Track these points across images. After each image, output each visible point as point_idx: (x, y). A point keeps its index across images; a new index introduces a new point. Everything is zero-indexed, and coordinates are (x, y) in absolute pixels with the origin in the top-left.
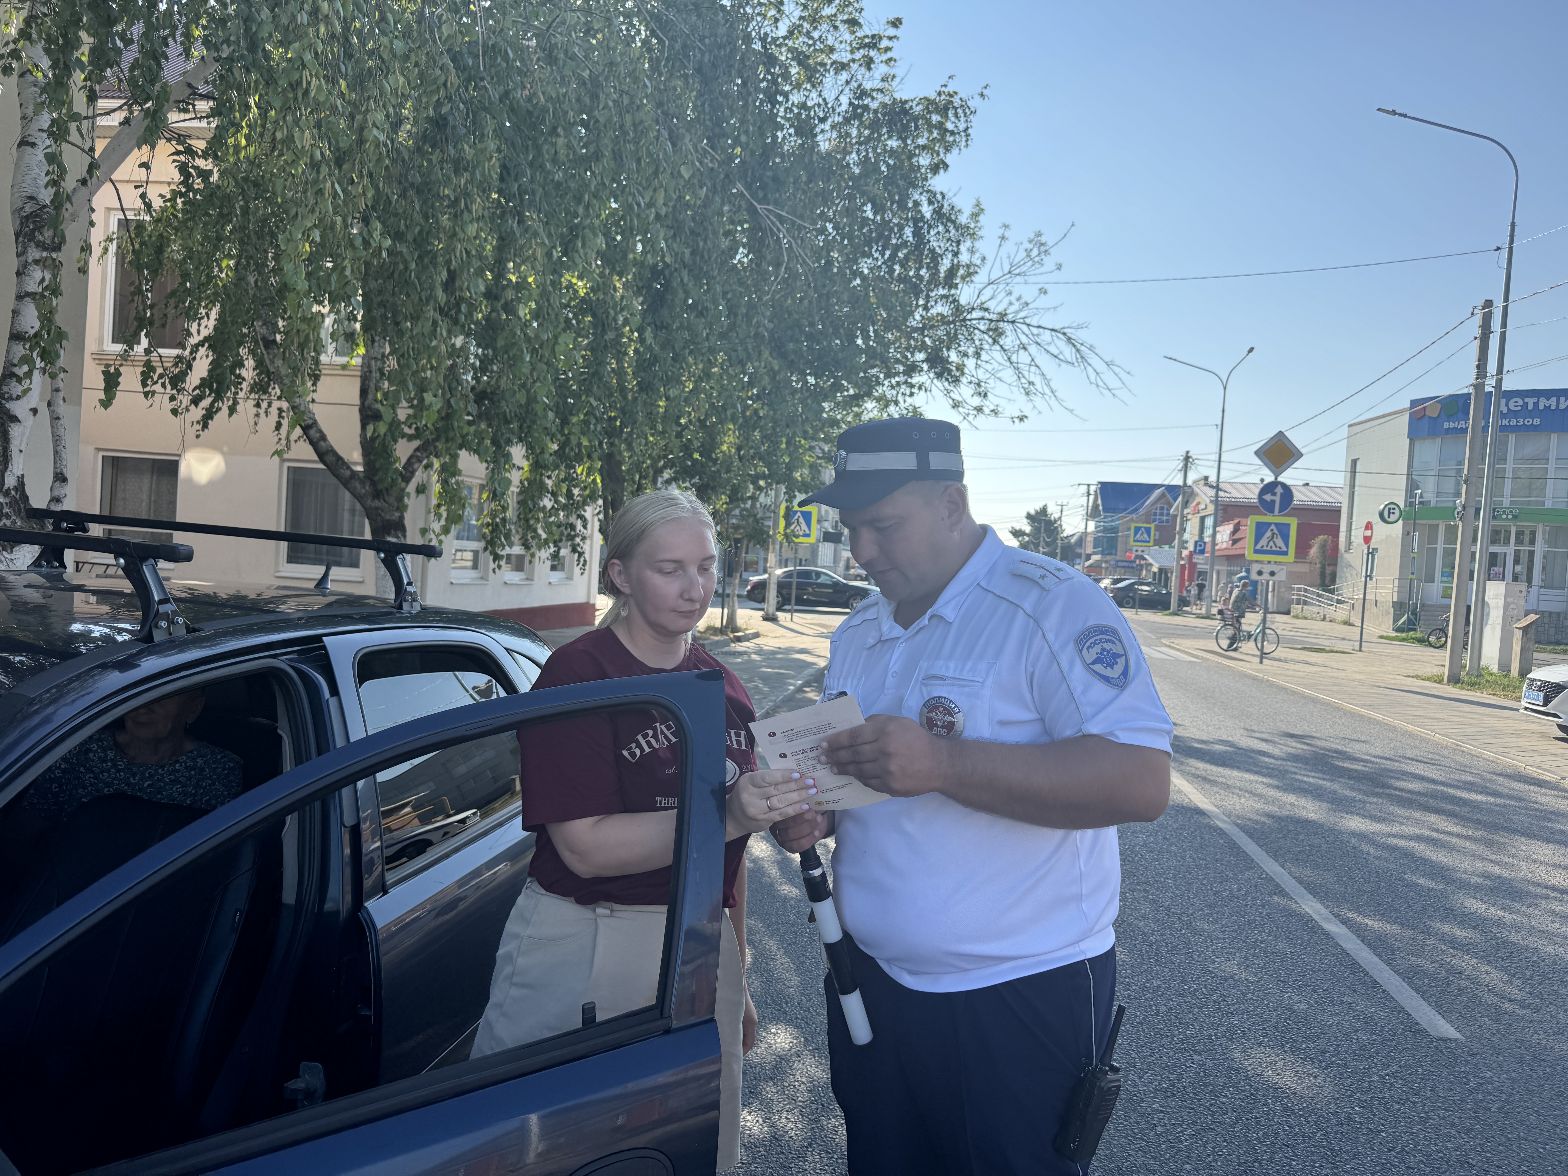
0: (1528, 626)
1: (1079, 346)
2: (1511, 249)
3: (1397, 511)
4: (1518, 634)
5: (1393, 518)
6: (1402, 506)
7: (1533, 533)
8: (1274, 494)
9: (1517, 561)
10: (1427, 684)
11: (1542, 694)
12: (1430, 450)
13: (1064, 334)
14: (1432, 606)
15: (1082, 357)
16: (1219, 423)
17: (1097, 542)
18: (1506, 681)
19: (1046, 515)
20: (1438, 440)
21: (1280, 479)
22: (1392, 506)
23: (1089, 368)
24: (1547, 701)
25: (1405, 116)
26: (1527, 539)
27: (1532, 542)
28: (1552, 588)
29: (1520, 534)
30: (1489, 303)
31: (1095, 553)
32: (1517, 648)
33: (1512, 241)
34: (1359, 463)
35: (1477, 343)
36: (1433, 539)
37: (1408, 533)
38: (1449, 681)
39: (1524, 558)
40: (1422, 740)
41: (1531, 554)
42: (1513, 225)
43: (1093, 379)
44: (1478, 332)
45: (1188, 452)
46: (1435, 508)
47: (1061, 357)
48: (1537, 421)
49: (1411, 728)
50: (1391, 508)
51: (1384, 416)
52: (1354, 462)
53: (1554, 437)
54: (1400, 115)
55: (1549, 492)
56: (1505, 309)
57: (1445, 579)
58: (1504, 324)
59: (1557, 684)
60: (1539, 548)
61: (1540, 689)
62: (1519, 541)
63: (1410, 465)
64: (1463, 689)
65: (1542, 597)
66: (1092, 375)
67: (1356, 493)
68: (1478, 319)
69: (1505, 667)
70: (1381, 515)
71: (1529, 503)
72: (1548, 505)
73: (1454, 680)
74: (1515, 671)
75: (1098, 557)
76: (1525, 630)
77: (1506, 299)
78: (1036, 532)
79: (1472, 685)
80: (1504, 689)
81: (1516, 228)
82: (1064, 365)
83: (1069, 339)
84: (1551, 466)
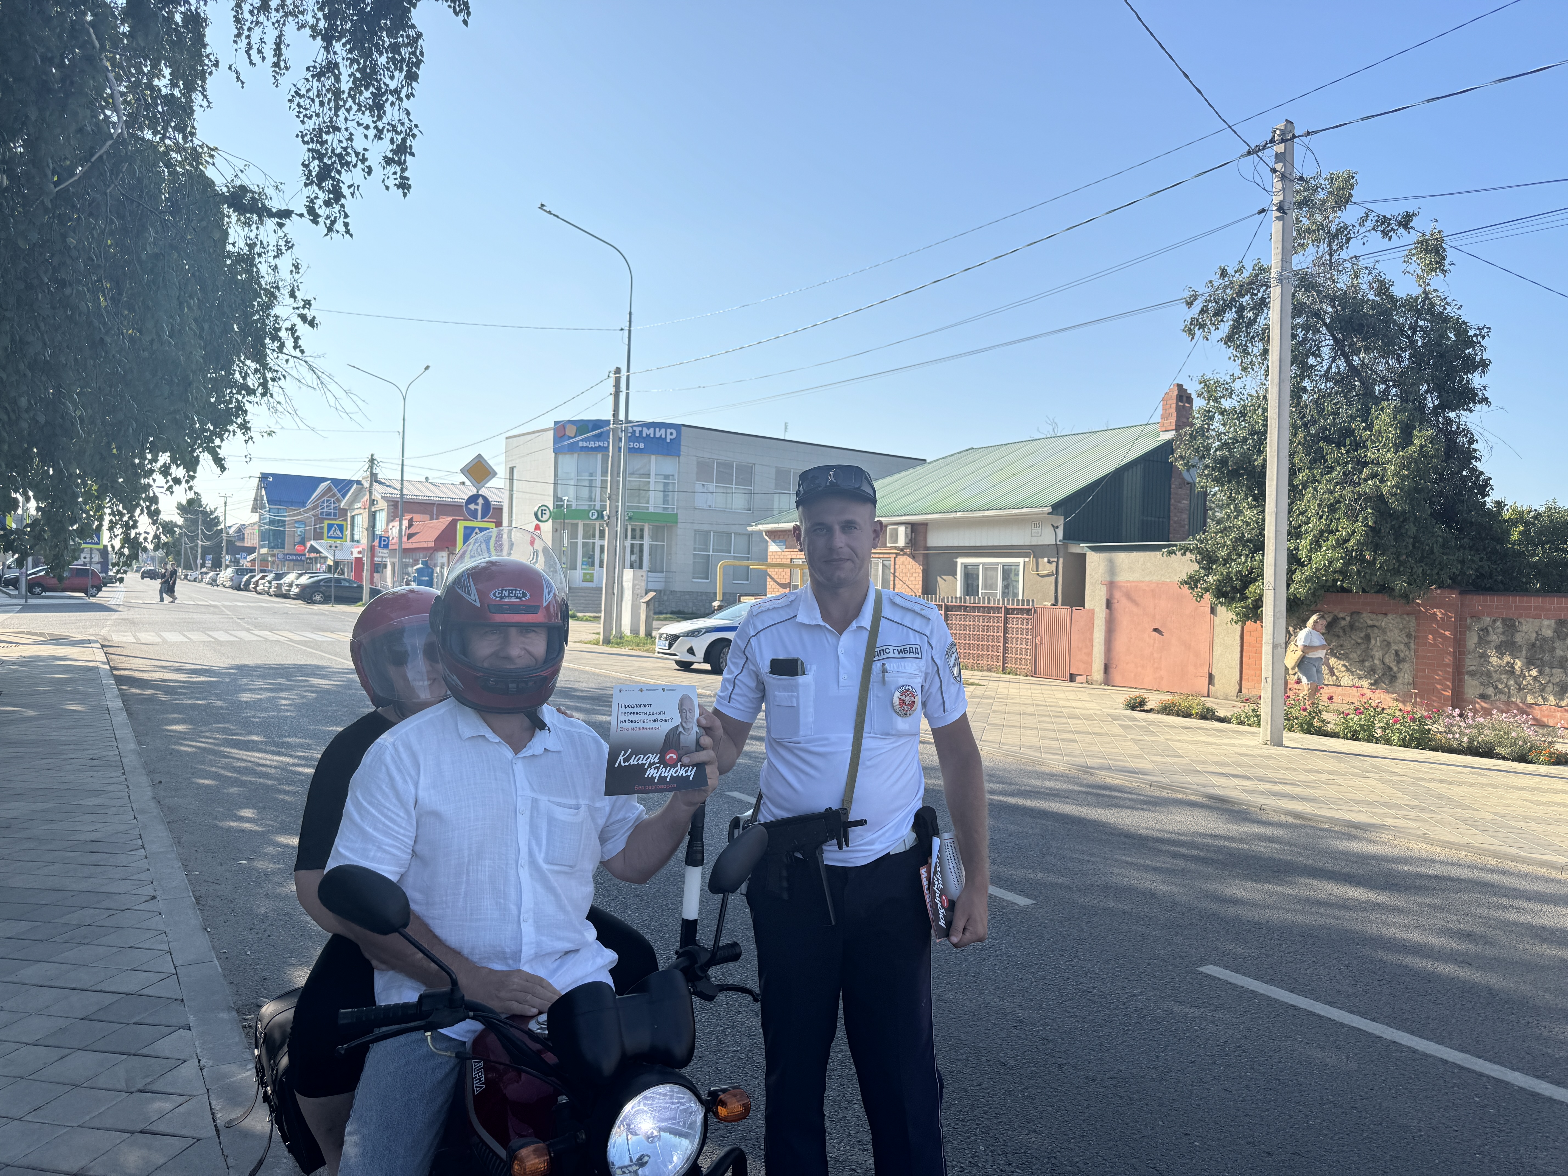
0: (649, 600)
1: (320, 374)
2: (630, 331)
3: (548, 512)
4: (644, 606)
5: (545, 517)
6: (551, 509)
7: (642, 530)
8: (477, 504)
9: (632, 552)
10: (589, 646)
11: (667, 642)
12: (570, 462)
13: (306, 362)
14: (576, 588)
15: (322, 383)
16: (401, 431)
17: (263, 536)
18: (637, 640)
19: (202, 506)
20: (576, 455)
21: (480, 493)
22: (544, 508)
23: (328, 393)
24: (670, 646)
25: (557, 217)
26: (638, 536)
27: (642, 537)
28: (655, 572)
29: (633, 530)
30: (618, 371)
31: (263, 547)
32: (643, 617)
33: (630, 326)
34: (515, 471)
35: (612, 398)
36: (574, 535)
37: (557, 530)
38: (603, 643)
39: (636, 550)
40: (606, 677)
41: (641, 545)
42: (630, 314)
43: (332, 404)
44: (612, 390)
45: (372, 455)
46: (575, 510)
47: (303, 381)
48: (642, 446)
49: (596, 670)
50: (543, 509)
51: (534, 432)
52: (512, 469)
53: (653, 457)
54: (555, 215)
55: (652, 501)
56: (628, 377)
57: (584, 567)
58: (628, 388)
59: (676, 635)
60: (647, 542)
61: (666, 639)
62: (633, 537)
63: (556, 475)
64: (612, 647)
65: (650, 579)
66: (332, 400)
67: (514, 496)
68: (612, 381)
69: (635, 631)
70: (536, 515)
71: (638, 507)
72: (651, 510)
73: (607, 642)
74: (642, 633)
75: (264, 551)
76: (648, 603)
77: (628, 371)
78: (191, 524)
79: (618, 644)
80: (638, 645)
81: (633, 316)
82: (304, 388)
83: (310, 366)
84: (652, 479)
